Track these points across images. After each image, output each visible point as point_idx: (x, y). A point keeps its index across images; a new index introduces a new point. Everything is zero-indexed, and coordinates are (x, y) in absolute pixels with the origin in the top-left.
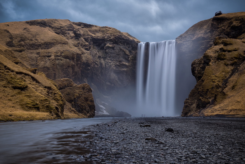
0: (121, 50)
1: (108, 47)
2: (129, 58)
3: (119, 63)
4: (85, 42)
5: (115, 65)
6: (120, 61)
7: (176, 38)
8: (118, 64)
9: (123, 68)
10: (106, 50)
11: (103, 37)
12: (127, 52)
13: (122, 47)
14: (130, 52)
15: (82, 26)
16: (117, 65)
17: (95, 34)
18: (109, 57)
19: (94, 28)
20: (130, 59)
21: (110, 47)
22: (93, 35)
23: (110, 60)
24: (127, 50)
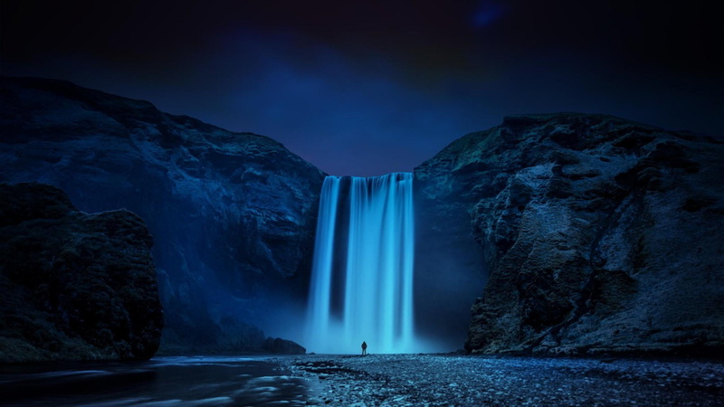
0: (284, 185)
1: (252, 177)
2: (301, 207)
3: (277, 218)
4: (189, 155)
5: (268, 222)
6: (280, 214)
7: (415, 169)
8: (274, 219)
9: (286, 230)
10: (244, 182)
11: (239, 153)
12: (299, 194)
13: (285, 180)
14: (306, 194)
15: (188, 124)
16: (272, 221)
17: (219, 145)
18: (254, 201)
19: (217, 133)
20: (303, 210)
21: (255, 176)
22: (215, 147)
23: (255, 208)
24: (300, 188)
